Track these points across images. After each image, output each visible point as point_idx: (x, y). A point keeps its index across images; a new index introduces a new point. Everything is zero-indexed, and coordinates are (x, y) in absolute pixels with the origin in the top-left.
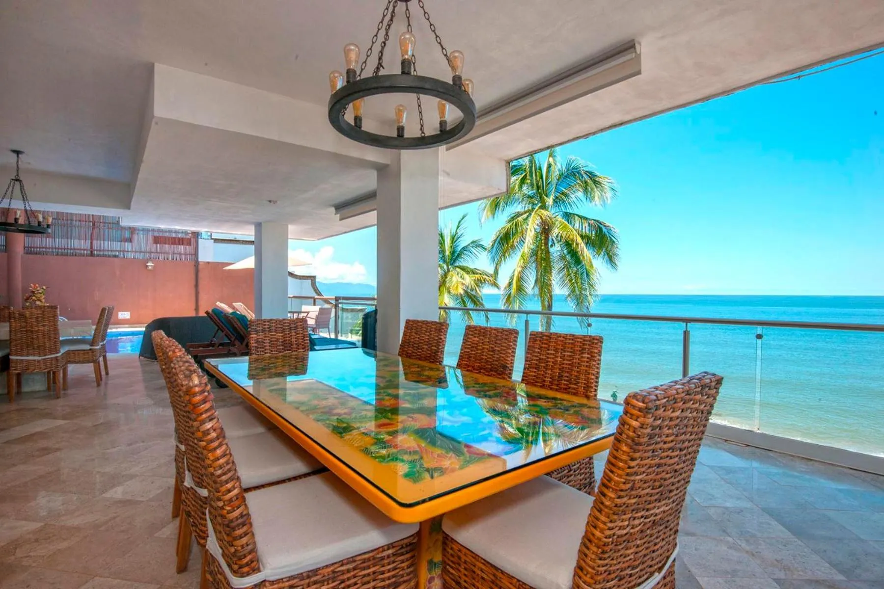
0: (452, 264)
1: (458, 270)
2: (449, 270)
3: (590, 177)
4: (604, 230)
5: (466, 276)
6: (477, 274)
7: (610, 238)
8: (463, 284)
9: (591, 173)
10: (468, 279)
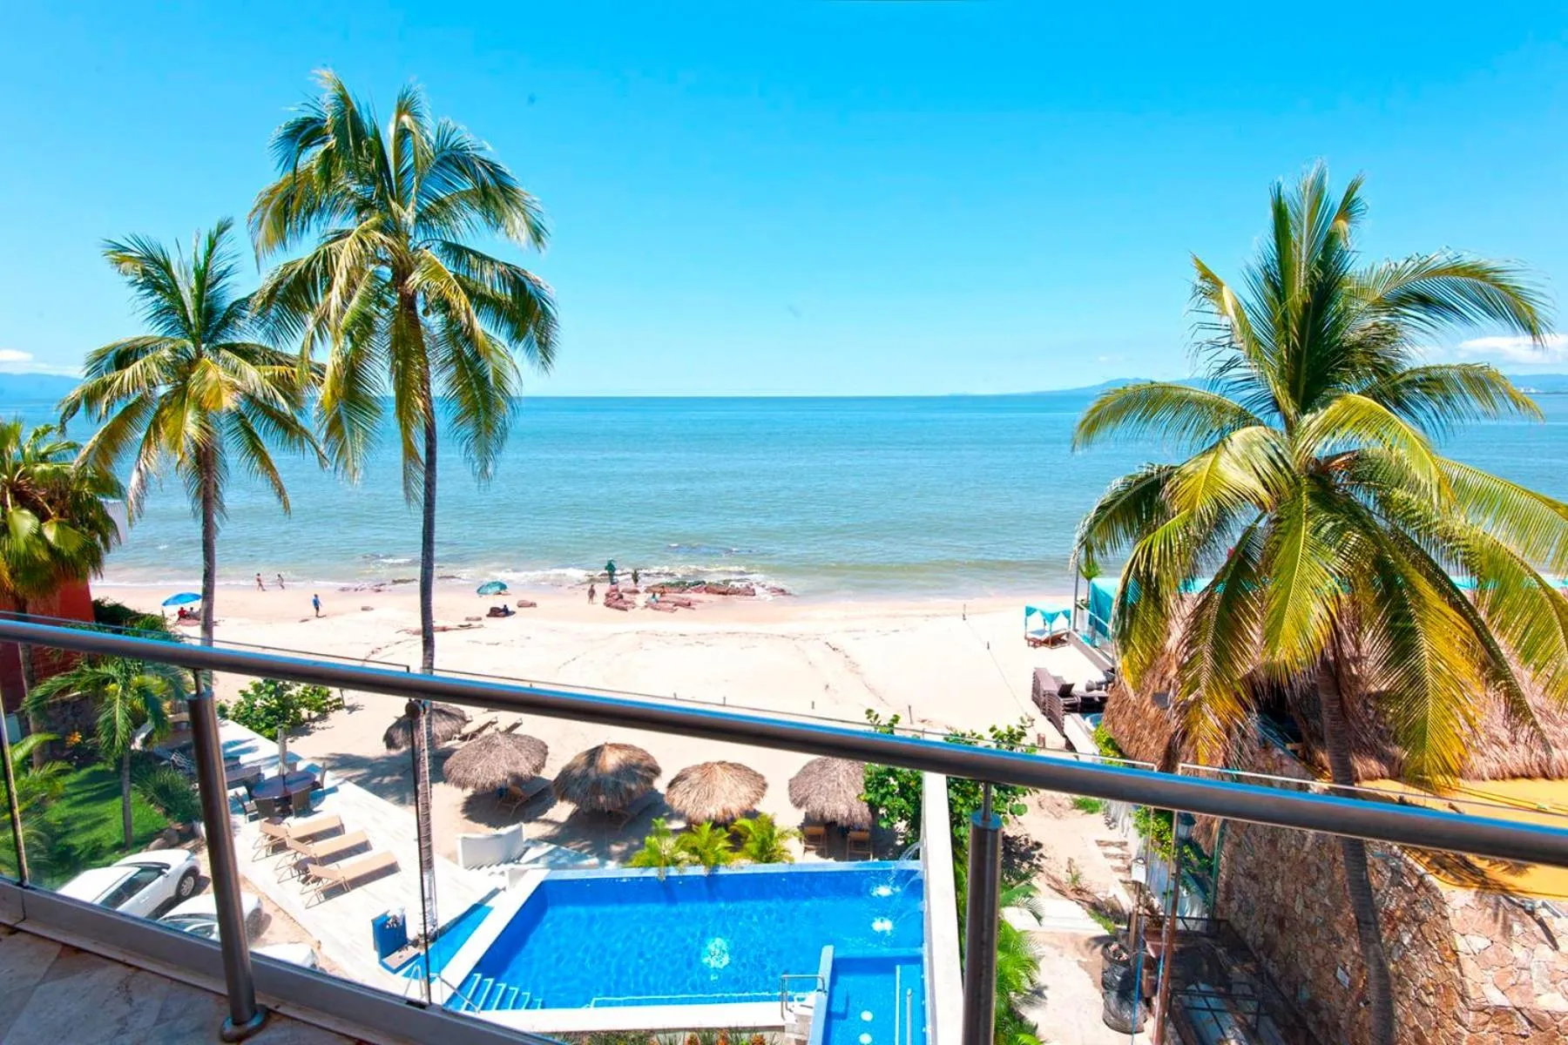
0: (211, 340)
1: (224, 353)
2: (200, 354)
3: (490, 173)
4: (529, 287)
5: (246, 367)
6: (280, 363)
7: (542, 303)
8: (235, 388)
9: (493, 166)
10: (254, 377)
